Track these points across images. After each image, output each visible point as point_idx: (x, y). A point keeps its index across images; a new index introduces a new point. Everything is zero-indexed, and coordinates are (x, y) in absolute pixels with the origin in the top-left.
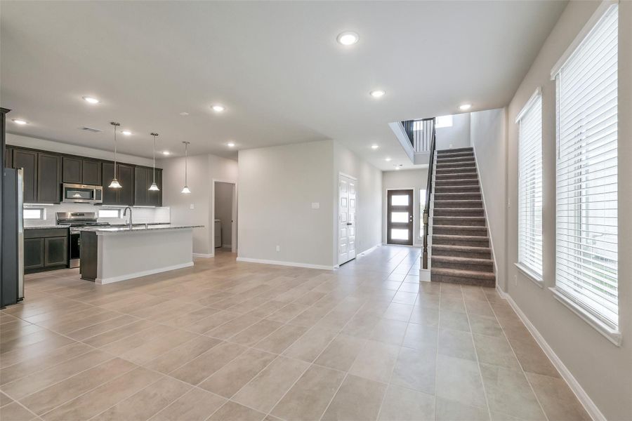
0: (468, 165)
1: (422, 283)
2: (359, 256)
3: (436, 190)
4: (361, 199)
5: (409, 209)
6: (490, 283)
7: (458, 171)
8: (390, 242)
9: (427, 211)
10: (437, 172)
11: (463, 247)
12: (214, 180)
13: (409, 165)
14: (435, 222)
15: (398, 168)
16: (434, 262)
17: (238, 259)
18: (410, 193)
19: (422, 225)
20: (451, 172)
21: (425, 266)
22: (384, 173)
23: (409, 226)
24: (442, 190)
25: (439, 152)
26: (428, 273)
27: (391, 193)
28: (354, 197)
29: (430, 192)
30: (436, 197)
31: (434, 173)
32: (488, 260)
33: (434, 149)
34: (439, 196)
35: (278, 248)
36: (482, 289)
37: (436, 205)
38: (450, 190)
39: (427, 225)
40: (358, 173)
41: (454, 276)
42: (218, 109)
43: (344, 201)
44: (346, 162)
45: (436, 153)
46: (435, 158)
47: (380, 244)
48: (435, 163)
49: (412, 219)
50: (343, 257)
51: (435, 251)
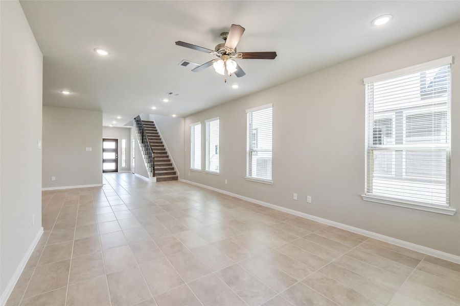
5: (116, 151)
6: (176, 179)
11: (164, 167)
18: (116, 141)
21: (154, 176)
23: (116, 161)
26: (155, 179)
27: (103, 140)
32: (174, 171)
41: (165, 178)
49: (117, 156)
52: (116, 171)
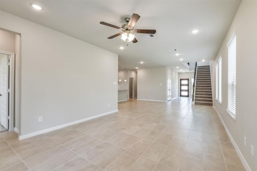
0: (208, 71)
1: (192, 105)
2: (172, 99)
3: (197, 80)
4: (173, 83)
5: (188, 85)
6: (211, 105)
7: (204, 74)
8: (181, 96)
9: (194, 86)
10: (197, 74)
11: (204, 96)
12: (129, 77)
13: (188, 71)
14: (196, 89)
15: (184, 72)
16: (196, 100)
17: (137, 99)
18: (188, 80)
19: (192, 90)
20: (202, 74)
21: (193, 100)
22: (179, 73)
23: (188, 91)
24: (199, 80)
25: (198, 67)
26: (194, 102)
27: (181, 80)
28: (170, 82)
29: (195, 80)
30: (197, 82)
31: (196, 74)
32: (211, 99)
33: (196, 66)
34: (198, 81)
35: (150, 96)
36: (209, 106)
37: (196, 84)
38: (201, 80)
39: (194, 90)
40: (172, 75)
41: (201, 103)
42: (142, 63)
43: (168, 83)
44: (169, 72)
45: (197, 67)
46: (197, 69)
47: (178, 97)
48: (197, 71)
49: (189, 88)
50: (168, 99)
51: (196, 97)
52: (188, 96)
